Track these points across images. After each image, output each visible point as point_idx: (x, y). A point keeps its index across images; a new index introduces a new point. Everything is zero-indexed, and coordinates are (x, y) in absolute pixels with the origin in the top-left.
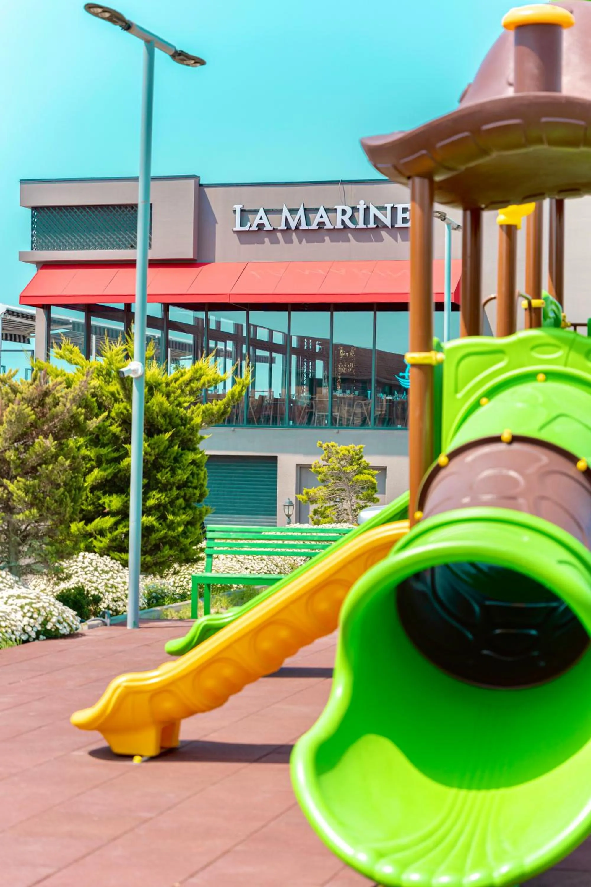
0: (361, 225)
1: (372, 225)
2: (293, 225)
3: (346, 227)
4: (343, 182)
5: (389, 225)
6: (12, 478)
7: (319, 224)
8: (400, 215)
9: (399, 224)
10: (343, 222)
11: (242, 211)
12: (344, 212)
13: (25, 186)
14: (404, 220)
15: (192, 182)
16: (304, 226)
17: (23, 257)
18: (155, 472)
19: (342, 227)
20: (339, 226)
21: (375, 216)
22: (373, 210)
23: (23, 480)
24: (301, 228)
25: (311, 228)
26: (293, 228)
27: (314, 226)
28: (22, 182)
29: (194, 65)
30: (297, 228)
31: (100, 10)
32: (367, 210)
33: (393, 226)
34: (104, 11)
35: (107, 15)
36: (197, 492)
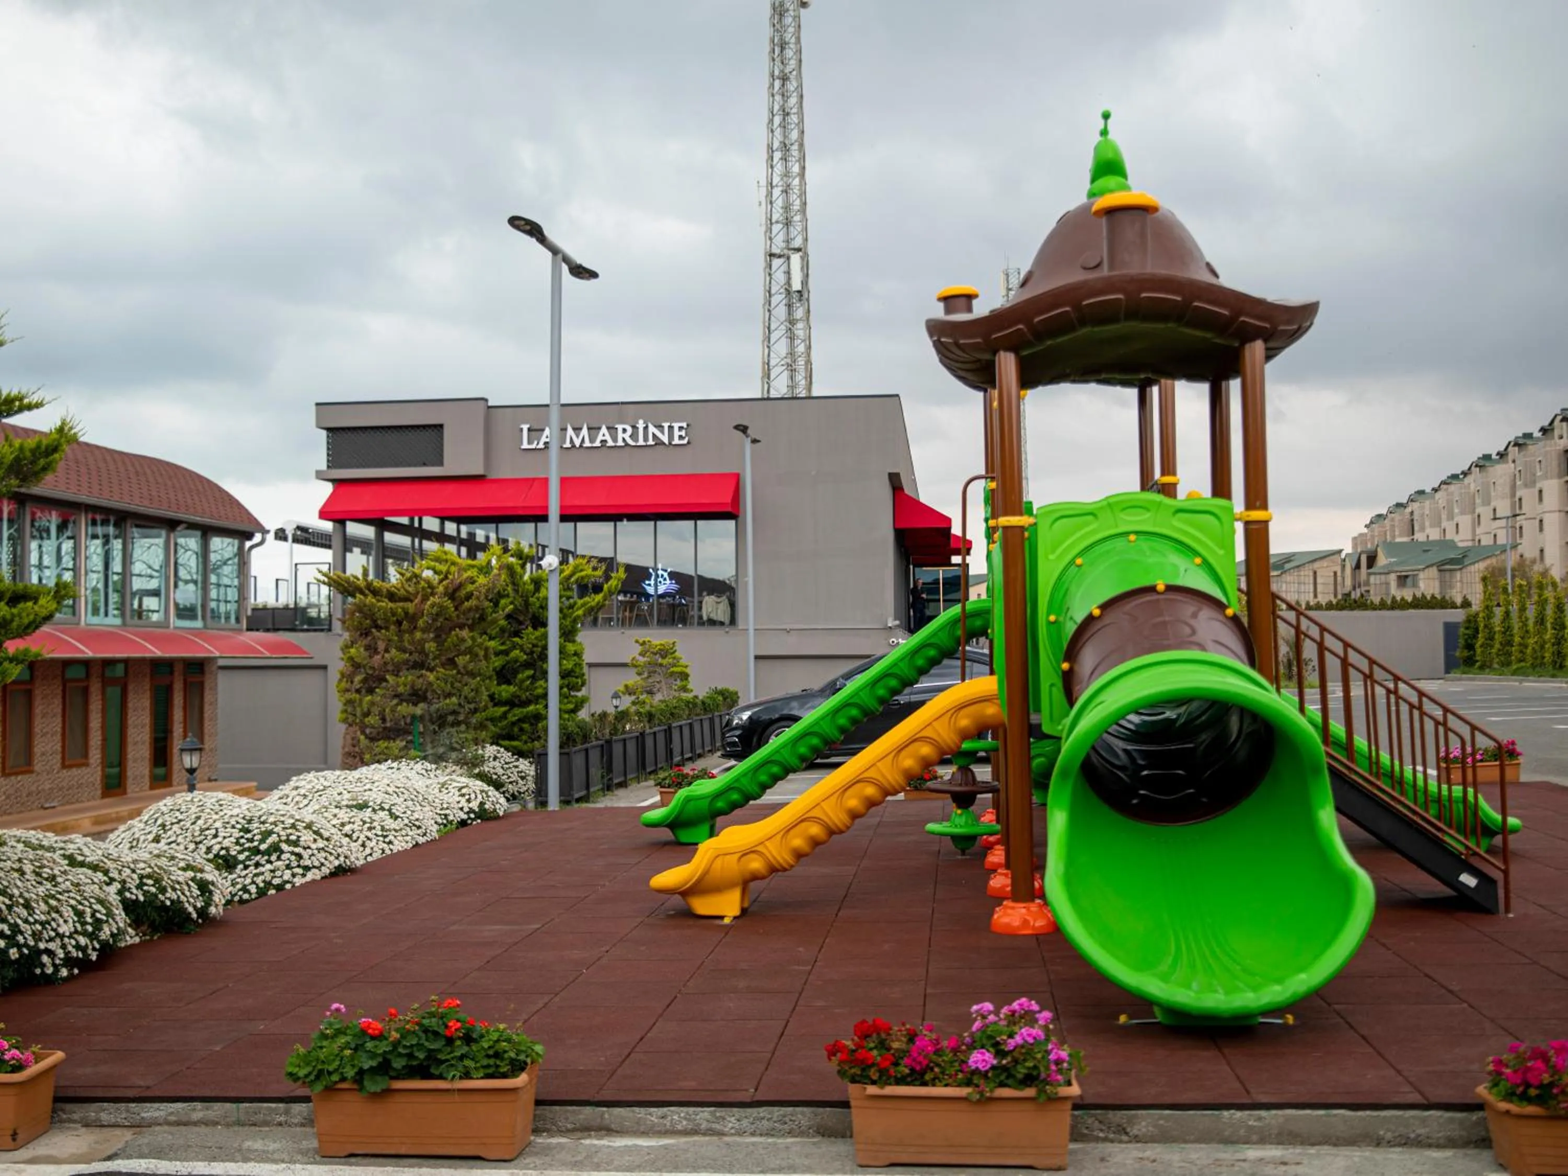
0: (641, 442)
1: (651, 442)
2: (577, 443)
3: (627, 445)
4: (623, 403)
5: (666, 442)
6: (431, 670)
7: (602, 441)
8: (677, 433)
9: (676, 441)
10: (624, 440)
11: (529, 430)
12: (624, 430)
13: (320, 407)
14: (681, 437)
15: (482, 402)
16: (587, 444)
17: (320, 475)
18: (541, 663)
19: (623, 444)
20: (620, 443)
21: (654, 434)
22: (652, 429)
23: (442, 670)
24: (585, 445)
25: (594, 445)
26: (578, 446)
27: (597, 444)
28: (317, 404)
29: (588, 279)
30: (581, 446)
31: (523, 223)
32: (646, 428)
33: (670, 443)
34: (526, 224)
35: (528, 228)
36: (579, 681)
